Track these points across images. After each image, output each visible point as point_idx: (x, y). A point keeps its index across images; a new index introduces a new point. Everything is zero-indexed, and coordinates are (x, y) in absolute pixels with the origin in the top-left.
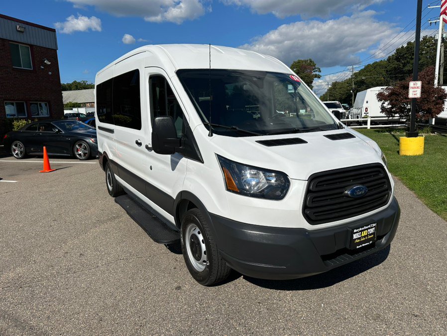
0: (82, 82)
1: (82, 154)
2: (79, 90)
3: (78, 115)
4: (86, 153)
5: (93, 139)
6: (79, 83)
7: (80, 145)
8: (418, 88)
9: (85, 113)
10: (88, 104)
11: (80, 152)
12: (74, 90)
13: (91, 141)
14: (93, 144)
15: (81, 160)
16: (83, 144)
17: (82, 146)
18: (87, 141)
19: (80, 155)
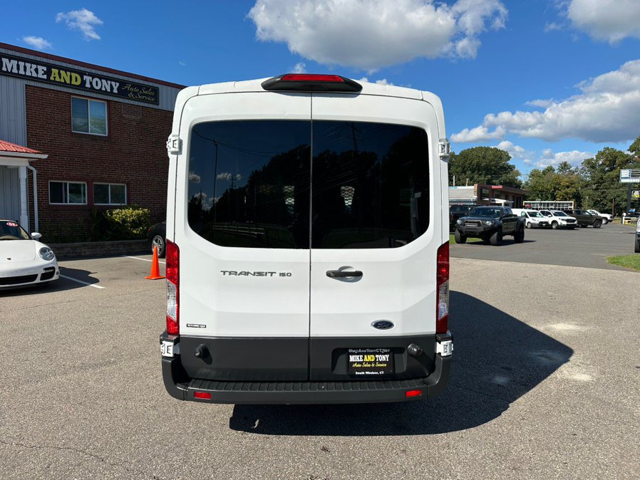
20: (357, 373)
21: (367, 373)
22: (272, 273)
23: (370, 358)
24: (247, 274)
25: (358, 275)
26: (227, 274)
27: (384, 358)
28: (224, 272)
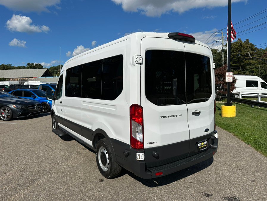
0: (8, 65)
1: (6, 116)
2: (5, 69)
3: (4, 86)
4: (9, 116)
5: (15, 105)
6: (6, 65)
7: (4, 110)
8: (231, 76)
9: (9, 85)
10: (12, 79)
11: (4, 115)
12: (2, 70)
13: (13, 107)
14: (14, 109)
15: (4, 120)
16: (7, 109)
17: (6, 111)
18: (10, 106)
19: (4, 117)
20: (201, 150)
21: (203, 149)
22: (176, 115)
23: (203, 144)
24: (169, 117)
25: (199, 113)
26: (162, 117)
27: (205, 142)
28: (161, 117)
